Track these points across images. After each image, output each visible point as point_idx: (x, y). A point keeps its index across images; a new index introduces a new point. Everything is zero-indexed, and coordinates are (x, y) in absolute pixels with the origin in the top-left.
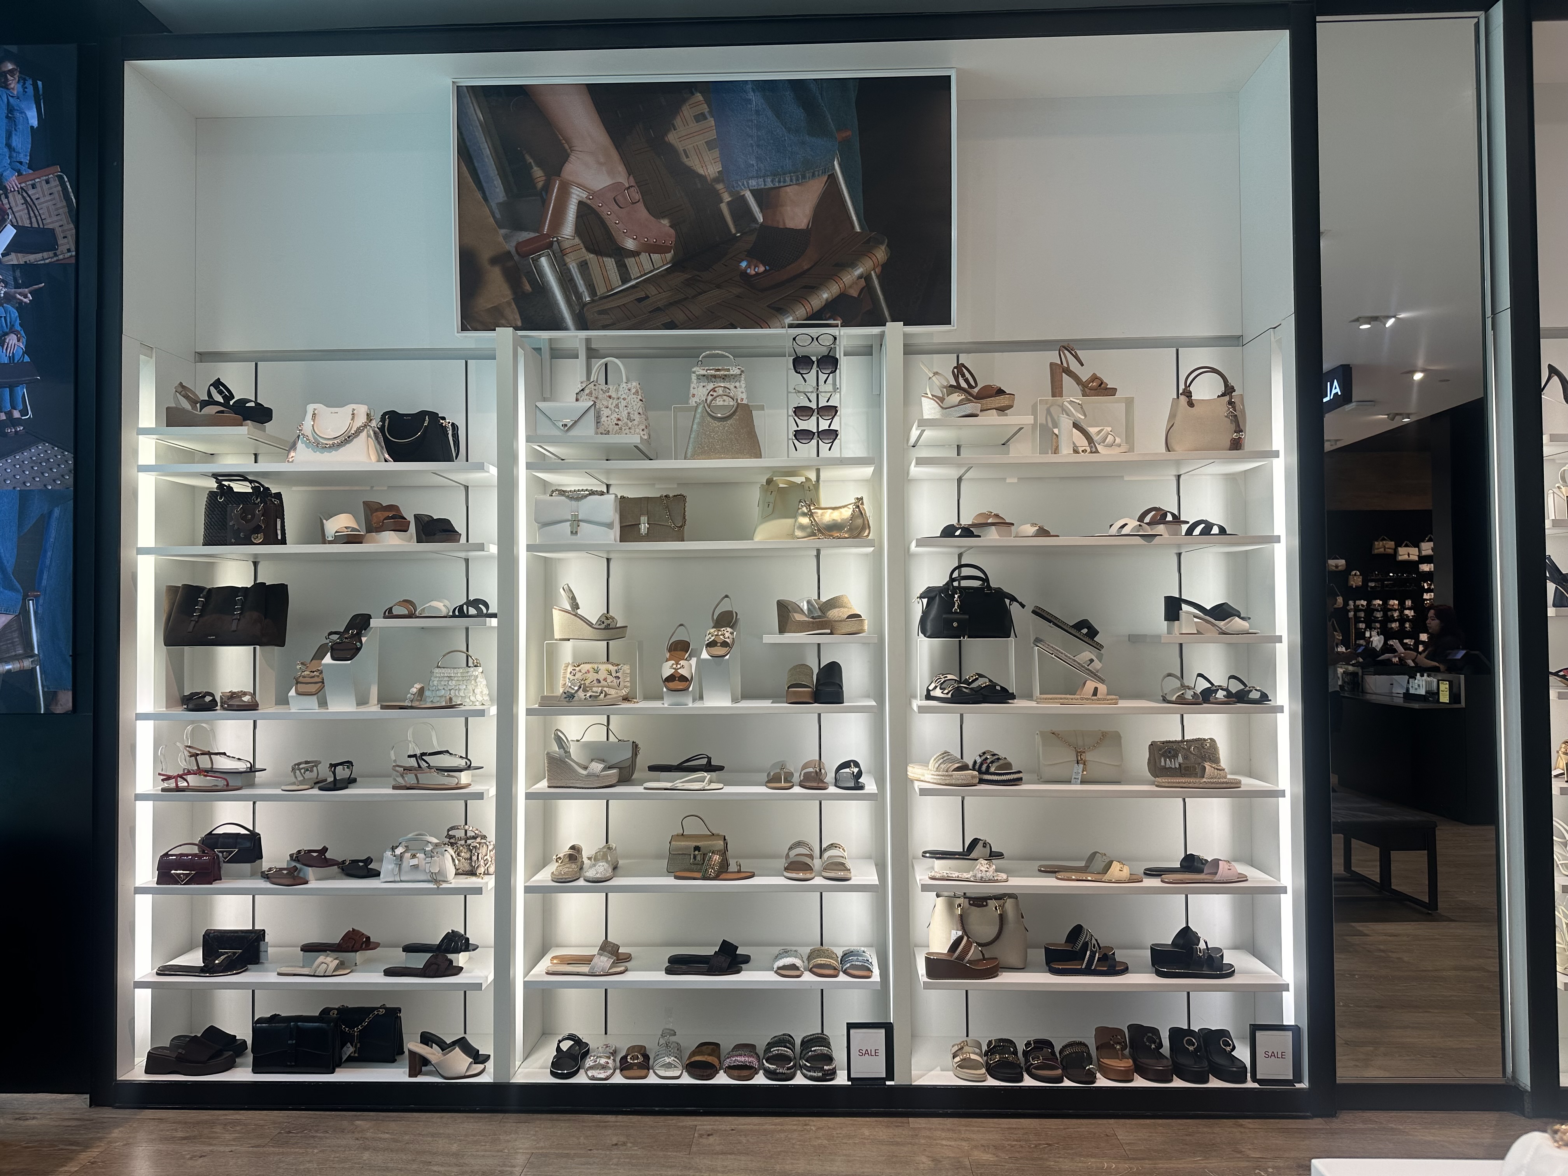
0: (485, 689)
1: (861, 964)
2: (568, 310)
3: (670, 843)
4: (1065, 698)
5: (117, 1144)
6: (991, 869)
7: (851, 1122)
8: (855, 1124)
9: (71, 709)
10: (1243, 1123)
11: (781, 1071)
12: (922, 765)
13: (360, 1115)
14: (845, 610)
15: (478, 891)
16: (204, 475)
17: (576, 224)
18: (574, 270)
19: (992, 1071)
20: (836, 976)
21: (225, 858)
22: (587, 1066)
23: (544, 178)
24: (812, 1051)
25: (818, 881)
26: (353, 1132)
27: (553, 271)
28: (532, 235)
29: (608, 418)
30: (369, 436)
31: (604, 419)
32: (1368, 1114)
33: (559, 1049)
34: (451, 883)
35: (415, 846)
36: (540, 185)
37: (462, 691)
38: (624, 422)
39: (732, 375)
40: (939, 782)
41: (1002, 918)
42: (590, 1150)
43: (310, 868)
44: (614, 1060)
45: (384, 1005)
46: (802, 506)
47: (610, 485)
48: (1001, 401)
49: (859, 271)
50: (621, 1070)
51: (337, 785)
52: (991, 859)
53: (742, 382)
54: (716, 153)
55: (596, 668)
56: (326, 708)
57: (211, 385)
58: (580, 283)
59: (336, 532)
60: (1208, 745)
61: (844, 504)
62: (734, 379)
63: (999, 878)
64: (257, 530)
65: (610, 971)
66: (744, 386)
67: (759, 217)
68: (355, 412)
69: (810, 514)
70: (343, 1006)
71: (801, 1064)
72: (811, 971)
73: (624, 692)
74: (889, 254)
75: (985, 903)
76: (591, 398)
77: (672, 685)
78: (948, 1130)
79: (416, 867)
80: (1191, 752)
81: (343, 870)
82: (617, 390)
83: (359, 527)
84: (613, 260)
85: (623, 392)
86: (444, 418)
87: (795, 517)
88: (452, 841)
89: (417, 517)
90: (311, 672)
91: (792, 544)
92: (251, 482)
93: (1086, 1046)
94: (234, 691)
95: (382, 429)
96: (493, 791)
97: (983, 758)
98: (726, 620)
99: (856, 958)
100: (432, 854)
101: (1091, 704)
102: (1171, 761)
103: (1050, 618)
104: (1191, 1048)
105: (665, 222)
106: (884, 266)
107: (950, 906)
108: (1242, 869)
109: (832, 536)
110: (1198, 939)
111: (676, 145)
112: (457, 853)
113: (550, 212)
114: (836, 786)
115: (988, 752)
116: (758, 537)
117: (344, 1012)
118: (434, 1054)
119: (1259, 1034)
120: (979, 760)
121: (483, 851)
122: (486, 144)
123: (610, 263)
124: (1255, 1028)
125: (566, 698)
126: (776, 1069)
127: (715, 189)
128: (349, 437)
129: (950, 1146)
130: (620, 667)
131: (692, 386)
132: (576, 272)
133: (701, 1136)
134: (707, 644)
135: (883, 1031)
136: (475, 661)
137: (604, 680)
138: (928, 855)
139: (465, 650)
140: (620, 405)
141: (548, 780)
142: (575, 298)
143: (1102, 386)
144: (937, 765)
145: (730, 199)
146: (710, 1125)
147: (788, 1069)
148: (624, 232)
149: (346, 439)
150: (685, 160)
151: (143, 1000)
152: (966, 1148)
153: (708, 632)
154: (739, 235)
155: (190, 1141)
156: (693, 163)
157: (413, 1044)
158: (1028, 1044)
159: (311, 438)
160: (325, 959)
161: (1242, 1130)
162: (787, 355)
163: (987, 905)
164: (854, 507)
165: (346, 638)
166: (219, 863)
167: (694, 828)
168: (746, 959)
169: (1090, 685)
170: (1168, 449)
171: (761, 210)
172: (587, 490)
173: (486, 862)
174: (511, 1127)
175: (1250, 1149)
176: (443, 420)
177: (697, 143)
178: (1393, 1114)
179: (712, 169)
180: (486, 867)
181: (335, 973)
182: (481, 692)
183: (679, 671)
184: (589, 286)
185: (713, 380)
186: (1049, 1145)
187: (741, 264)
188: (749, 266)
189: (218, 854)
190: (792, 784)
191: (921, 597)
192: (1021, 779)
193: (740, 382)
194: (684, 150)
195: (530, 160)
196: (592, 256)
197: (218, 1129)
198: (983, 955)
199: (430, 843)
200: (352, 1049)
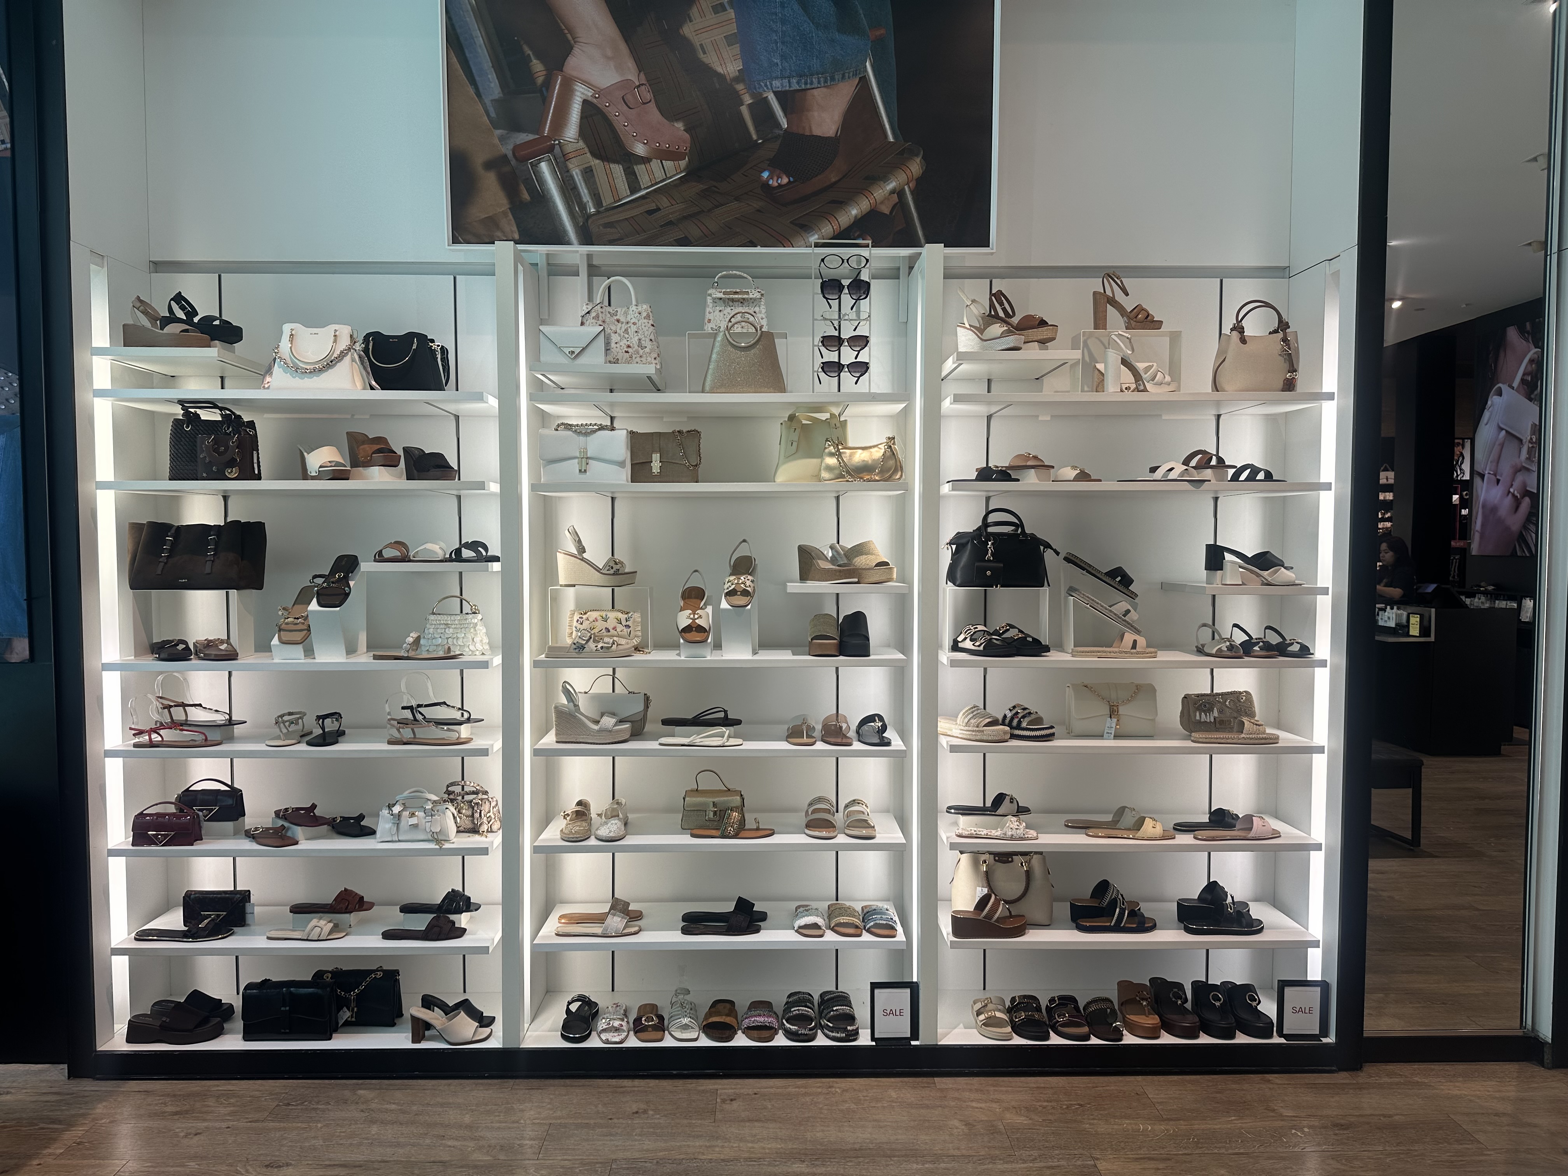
0: (485, 638)
1: (885, 922)
2: (571, 223)
3: (684, 799)
4: (1103, 652)
5: (103, 1121)
6: (1021, 827)
7: (876, 1084)
8: (880, 1086)
9: (28, 657)
10: (1271, 1078)
11: (803, 1032)
12: (950, 719)
13: (362, 1084)
14: (873, 557)
15: (484, 851)
16: (170, 401)
17: (580, 126)
18: (578, 177)
19: (1018, 1029)
20: (860, 935)
21: (205, 817)
22: (600, 1029)
23: (544, 73)
24: (833, 1011)
25: (841, 839)
26: (357, 1103)
27: (555, 179)
28: (531, 137)
29: (618, 345)
30: (353, 360)
31: (613, 345)
32: (1391, 1067)
33: (568, 1011)
34: (453, 843)
35: (413, 804)
36: (540, 80)
37: (461, 640)
38: (634, 349)
39: (751, 299)
40: (968, 737)
41: (1028, 874)
42: (611, 1119)
43: (299, 828)
44: (628, 1022)
45: (381, 967)
46: (829, 445)
47: (614, 417)
48: (1042, 333)
49: (891, 185)
50: (636, 1033)
51: (327, 739)
52: (1018, 815)
53: (762, 307)
54: (736, 49)
55: (604, 616)
56: (313, 657)
57: (172, 299)
58: (584, 192)
59: (321, 467)
60: (1244, 698)
61: (875, 444)
62: (753, 303)
63: (1030, 836)
64: (231, 463)
65: (624, 932)
66: (764, 311)
67: (783, 122)
68: (337, 333)
69: (838, 455)
70: (337, 968)
71: (823, 1023)
72: (833, 930)
73: (635, 642)
74: (924, 168)
75: (1010, 859)
76: (598, 322)
77: (688, 636)
78: (977, 1090)
79: (415, 826)
80: (1226, 706)
81: (333, 827)
82: (626, 313)
83: (344, 461)
84: (621, 166)
85: (632, 316)
86: (432, 341)
87: (821, 456)
88: (451, 797)
89: (405, 450)
90: (295, 618)
91: (819, 487)
92: (221, 409)
93: (1112, 1002)
94: (210, 639)
95: (366, 351)
96: (498, 745)
97: (1014, 712)
98: (743, 566)
99: (880, 916)
100: (433, 812)
101: (1130, 657)
102: (1206, 715)
103: (1083, 565)
104: (1218, 1004)
105: (680, 125)
106: (920, 181)
107: (975, 863)
108: (1275, 824)
109: (861, 478)
110: (1226, 893)
111: (692, 38)
112: (457, 810)
113: (551, 111)
114: (859, 741)
115: (1019, 705)
116: (780, 478)
117: (338, 974)
118: (438, 1019)
119: (1287, 990)
120: (1009, 715)
121: (485, 807)
122: (478, 31)
123: (617, 170)
124: (1283, 985)
125: (576, 649)
126: (798, 1031)
127: (735, 89)
128: (331, 362)
129: (981, 1108)
130: (630, 615)
131: (708, 310)
132: (579, 180)
133: (724, 1101)
134: (727, 593)
135: (908, 991)
136: (474, 607)
137: (613, 629)
138: (953, 811)
139: (459, 595)
140: (629, 330)
141: (557, 735)
142: (579, 208)
143: (1149, 318)
144: (966, 720)
145: (750, 101)
146: (732, 1089)
147: (811, 1029)
148: (633, 136)
149: (328, 364)
150: (701, 56)
151: (120, 967)
152: (998, 1110)
153: (727, 580)
154: (760, 141)
155: (182, 1116)
156: (711, 59)
157: (413, 1009)
158: (1052, 1000)
159: (289, 361)
160: (318, 922)
161: (1271, 1086)
162: (813, 278)
163: (1012, 861)
164: (886, 447)
165: (333, 583)
166: (199, 823)
167: (708, 782)
168: (763, 916)
169: (1129, 637)
170: (1216, 387)
171: (786, 115)
172: (595, 424)
173: (489, 819)
174: (524, 1094)
175: (1282, 1107)
176: (432, 343)
177: (716, 38)
178: (1416, 1066)
179: (732, 68)
180: (489, 825)
181: (329, 937)
182: (481, 641)
183: (697, 621)
184: (594, 195)
185: (731, 304)
186: (1081, 1105)
187: (762, 175)
188: (771, 177)
189: (198, 812)
190: (814, 740)
191: (950, 543)
192: (1053, 734)
193: (759, 307)
194: (701, 45)
195: (528, 51)
196: (597, 161)
197: (211, 1102)
198: (1010, 912)
199: (430, 800)
200: (348, 1014)
